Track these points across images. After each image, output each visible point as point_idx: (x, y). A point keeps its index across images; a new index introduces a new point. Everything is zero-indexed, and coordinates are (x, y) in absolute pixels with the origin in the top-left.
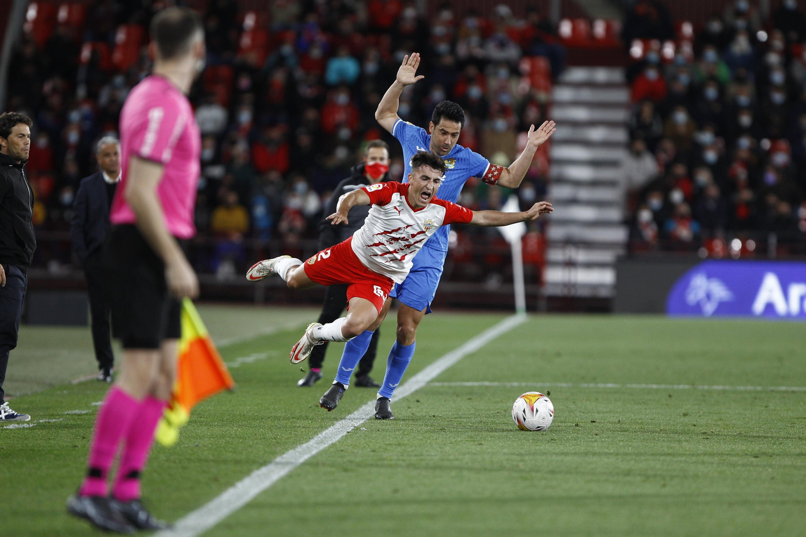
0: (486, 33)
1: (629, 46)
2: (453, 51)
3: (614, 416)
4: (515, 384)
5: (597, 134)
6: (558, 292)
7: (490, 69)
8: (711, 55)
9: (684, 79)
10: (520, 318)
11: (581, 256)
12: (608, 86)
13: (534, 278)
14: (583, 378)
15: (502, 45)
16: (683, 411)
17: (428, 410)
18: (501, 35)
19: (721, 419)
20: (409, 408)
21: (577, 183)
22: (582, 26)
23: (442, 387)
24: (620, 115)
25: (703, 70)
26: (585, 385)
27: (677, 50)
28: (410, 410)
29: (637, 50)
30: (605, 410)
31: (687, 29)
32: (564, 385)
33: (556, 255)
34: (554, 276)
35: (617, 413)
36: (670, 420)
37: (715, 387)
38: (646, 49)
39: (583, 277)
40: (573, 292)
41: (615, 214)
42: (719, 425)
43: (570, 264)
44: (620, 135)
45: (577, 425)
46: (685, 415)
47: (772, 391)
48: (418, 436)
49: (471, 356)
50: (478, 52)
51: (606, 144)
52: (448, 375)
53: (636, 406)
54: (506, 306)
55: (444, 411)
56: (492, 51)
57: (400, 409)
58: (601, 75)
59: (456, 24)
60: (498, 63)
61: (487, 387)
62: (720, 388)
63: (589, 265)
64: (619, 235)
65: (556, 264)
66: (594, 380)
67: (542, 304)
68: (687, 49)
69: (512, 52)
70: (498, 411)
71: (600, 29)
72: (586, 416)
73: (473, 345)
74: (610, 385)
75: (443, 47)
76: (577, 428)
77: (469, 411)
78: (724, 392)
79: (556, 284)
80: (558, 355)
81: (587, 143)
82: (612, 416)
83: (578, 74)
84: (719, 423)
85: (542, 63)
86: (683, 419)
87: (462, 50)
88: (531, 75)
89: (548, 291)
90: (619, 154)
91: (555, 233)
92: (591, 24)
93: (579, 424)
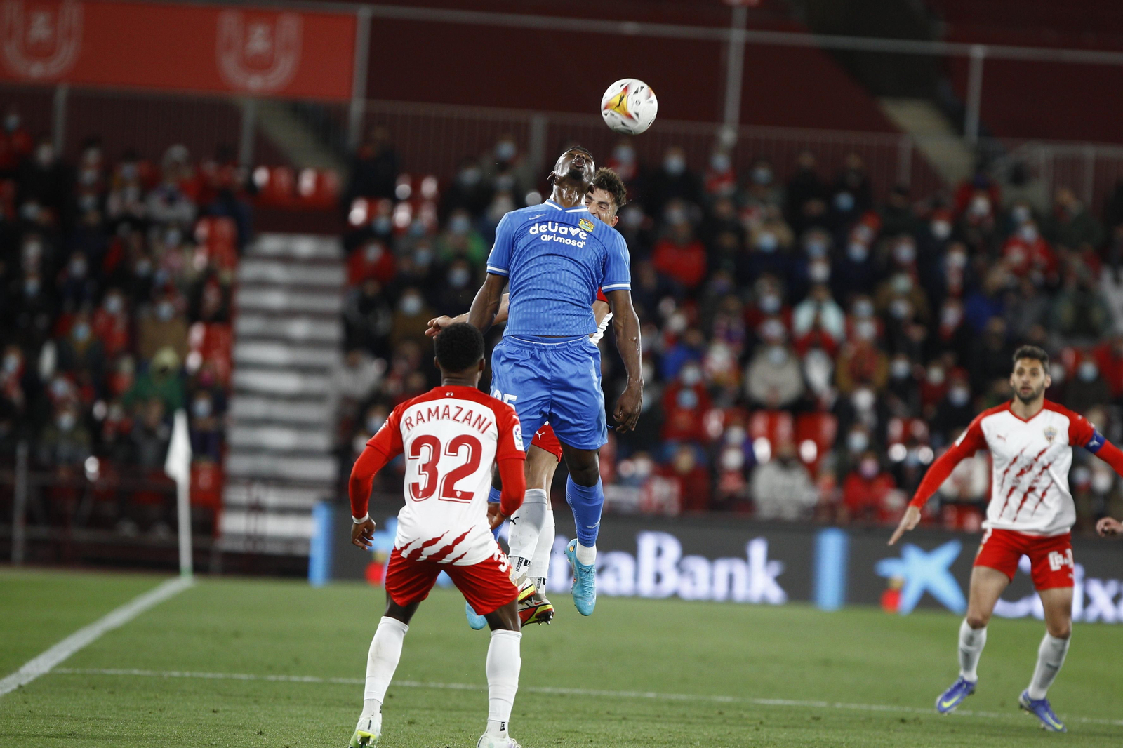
0: (148, 185)
1: (347, 209)
2: (102, 205)
3: (313, 722)
4: (176, 674)
5: (299, 329)
6: (240, 546)
7: (154, 234)
8: (460, 223)
9: (423, 256)
10: (184, 582)
11: (272, 497)
12: (315, 262)
13: (206, 525)
14: (270, 668)
15: (171, 200)
16: (409, 718)
17: (52, 707)
18: (170, 185)
19: (460, 731)
20: (26, 703)
21: (272, 396)
22: (283, 178)
23: (73, 674)
24: (333, 303)
25: (449, 243)
26: (272, 678)
27: (415, 214)
28: (27, 706)
29: (358, 214)
30: (299, 713)
31: (429, 187)
32: (243, 676)
33: (237, 495)
34: (234, 524)
35: (317, 718)
36: (389, 729)
37: (454, 686)
38: (371, 214)
39: (274, 526)
40: (260, 548)
41: (321, 441)
42: (457, 738)
43: (257, 508)
44: (332, 331)
45: (260, 733)
46: (411, 723)
47: (532, 693)
48: (38, 742)
49: (114, 633)
50: (138, 210)
51: (312, 343)
52: (82, 657)
53: (343, 709)
54: (166, 564)
55: (75, 709)
56: (156, 207)
57: (13, 703)
58: (305, 246)
59: (107, 169)
60: (164, 226)
61: (137, 676)
62: (460, 686)
63: (283, 511)
64: (325, 469)
65: (237, 508)
66: (285, 670)
67: (215, 563)
68: (428, 215)
69: (185, 210)
70: (150, 710)
71: (307, 182)
72: (273, 720)
73: (117, 618)
74: (307, 679)
75: (88, 201)
76: (261, 737)
77: (111, 709)
78: (465, 691)
79: (236, 536)
80: (237, 634)
81: (287, 341)
82: (309, 722)
83: (271, 243)
84: (458, 735)
85: (225, 228)
86: (407, 728)
87: (114, 205)
88: (211, 242)
89: (225, 545)
90: (330, 358)
91: (237, 464)
92: (296, 176)
93: (262, 731)
